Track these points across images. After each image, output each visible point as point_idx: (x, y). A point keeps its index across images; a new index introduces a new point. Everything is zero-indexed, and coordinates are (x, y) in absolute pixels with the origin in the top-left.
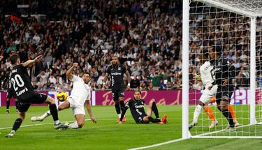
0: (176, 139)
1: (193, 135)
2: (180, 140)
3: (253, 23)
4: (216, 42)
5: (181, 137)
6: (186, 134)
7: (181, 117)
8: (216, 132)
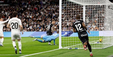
0: (57, 49)
1: (63, 47)
2: (58, 49)
3: (84, 8)
4: (71, 15)
5: (59, 48)
6: (60, 47)
7: (59, 41)
8: (71, 46)
